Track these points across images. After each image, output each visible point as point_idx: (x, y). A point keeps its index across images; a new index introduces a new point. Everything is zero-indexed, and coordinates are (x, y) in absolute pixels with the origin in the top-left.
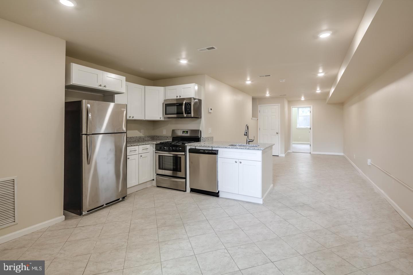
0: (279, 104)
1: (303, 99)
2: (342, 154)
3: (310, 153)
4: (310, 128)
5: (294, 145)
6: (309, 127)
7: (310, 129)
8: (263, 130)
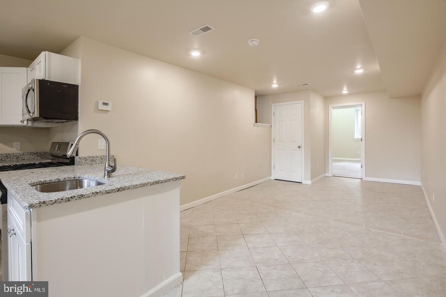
0: (302, 102)
1: (345, 91)
2: (419, 183)
3: (362, 179)
4: (362, 139)
5: (335, 164)
6: (360, 137)
7: (362, 141)
8: (279, 142)
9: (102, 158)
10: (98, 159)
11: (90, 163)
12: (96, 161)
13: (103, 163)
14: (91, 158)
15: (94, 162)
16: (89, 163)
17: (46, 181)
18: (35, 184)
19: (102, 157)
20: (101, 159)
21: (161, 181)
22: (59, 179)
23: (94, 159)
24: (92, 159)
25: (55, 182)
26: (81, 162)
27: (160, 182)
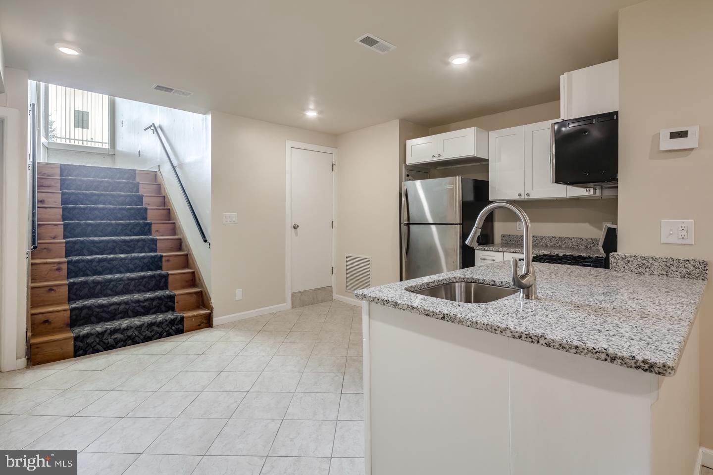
9: (668, 265)
10: (656, 263)
11: (636, 271)
12: (652, 269)
13: (670, 275)
14: (639, 260)
15: (648, 270)
16: (634, 269)
17: (478, 280)
18: (465, 280)
19: (667, 260)
20: (666, 265)
21: (546, 341)
22: (494, 282)
23: (645, 262)
24: (642, 262)
25: (490, 285)
26: (615, 264)
27: (542, 341)
